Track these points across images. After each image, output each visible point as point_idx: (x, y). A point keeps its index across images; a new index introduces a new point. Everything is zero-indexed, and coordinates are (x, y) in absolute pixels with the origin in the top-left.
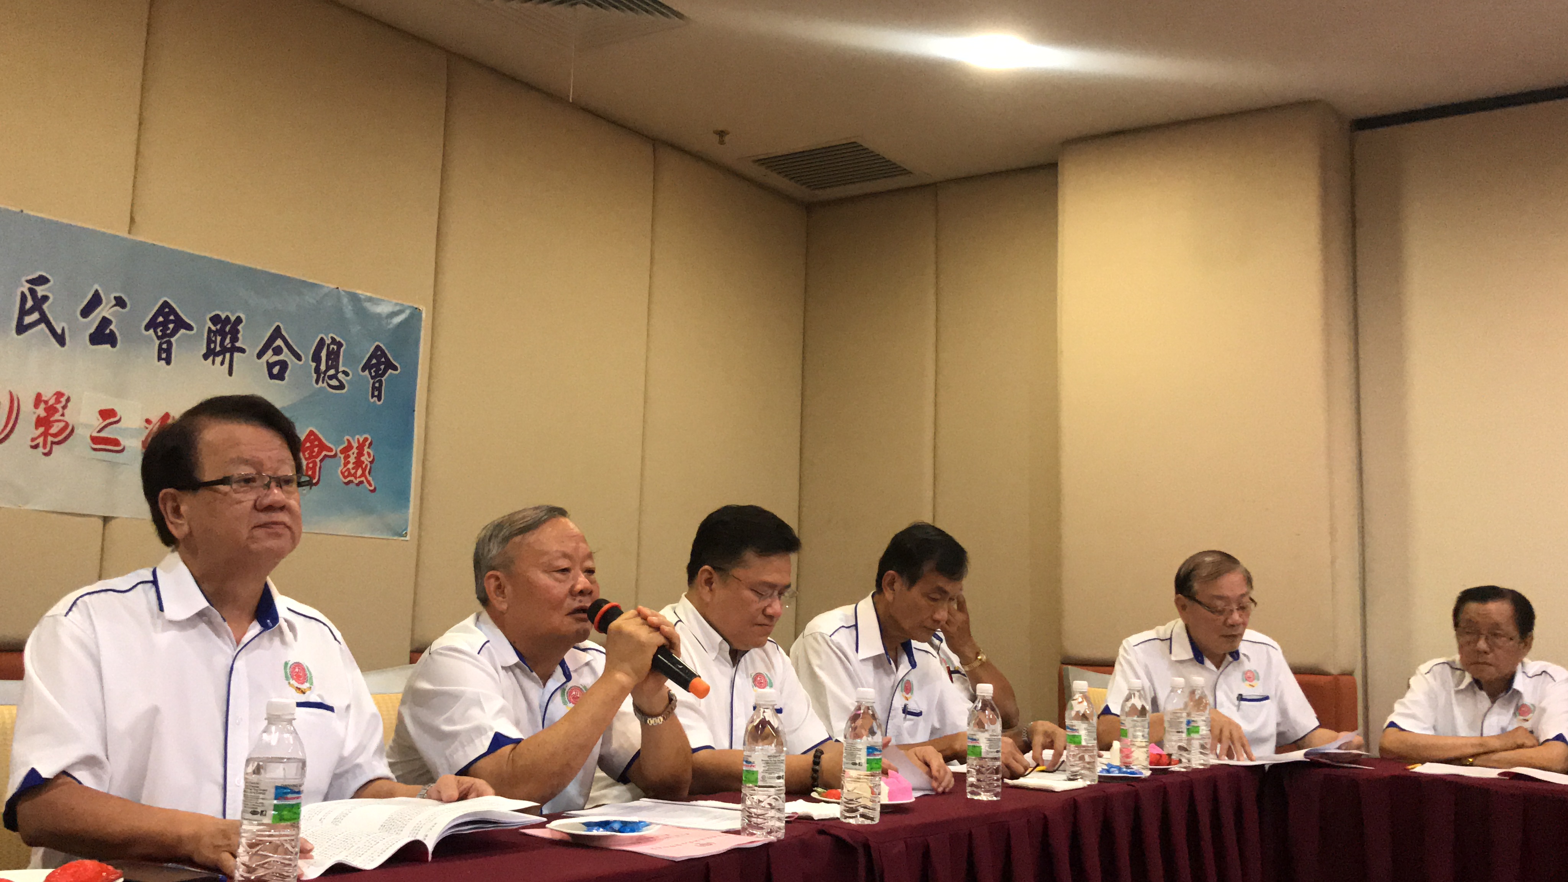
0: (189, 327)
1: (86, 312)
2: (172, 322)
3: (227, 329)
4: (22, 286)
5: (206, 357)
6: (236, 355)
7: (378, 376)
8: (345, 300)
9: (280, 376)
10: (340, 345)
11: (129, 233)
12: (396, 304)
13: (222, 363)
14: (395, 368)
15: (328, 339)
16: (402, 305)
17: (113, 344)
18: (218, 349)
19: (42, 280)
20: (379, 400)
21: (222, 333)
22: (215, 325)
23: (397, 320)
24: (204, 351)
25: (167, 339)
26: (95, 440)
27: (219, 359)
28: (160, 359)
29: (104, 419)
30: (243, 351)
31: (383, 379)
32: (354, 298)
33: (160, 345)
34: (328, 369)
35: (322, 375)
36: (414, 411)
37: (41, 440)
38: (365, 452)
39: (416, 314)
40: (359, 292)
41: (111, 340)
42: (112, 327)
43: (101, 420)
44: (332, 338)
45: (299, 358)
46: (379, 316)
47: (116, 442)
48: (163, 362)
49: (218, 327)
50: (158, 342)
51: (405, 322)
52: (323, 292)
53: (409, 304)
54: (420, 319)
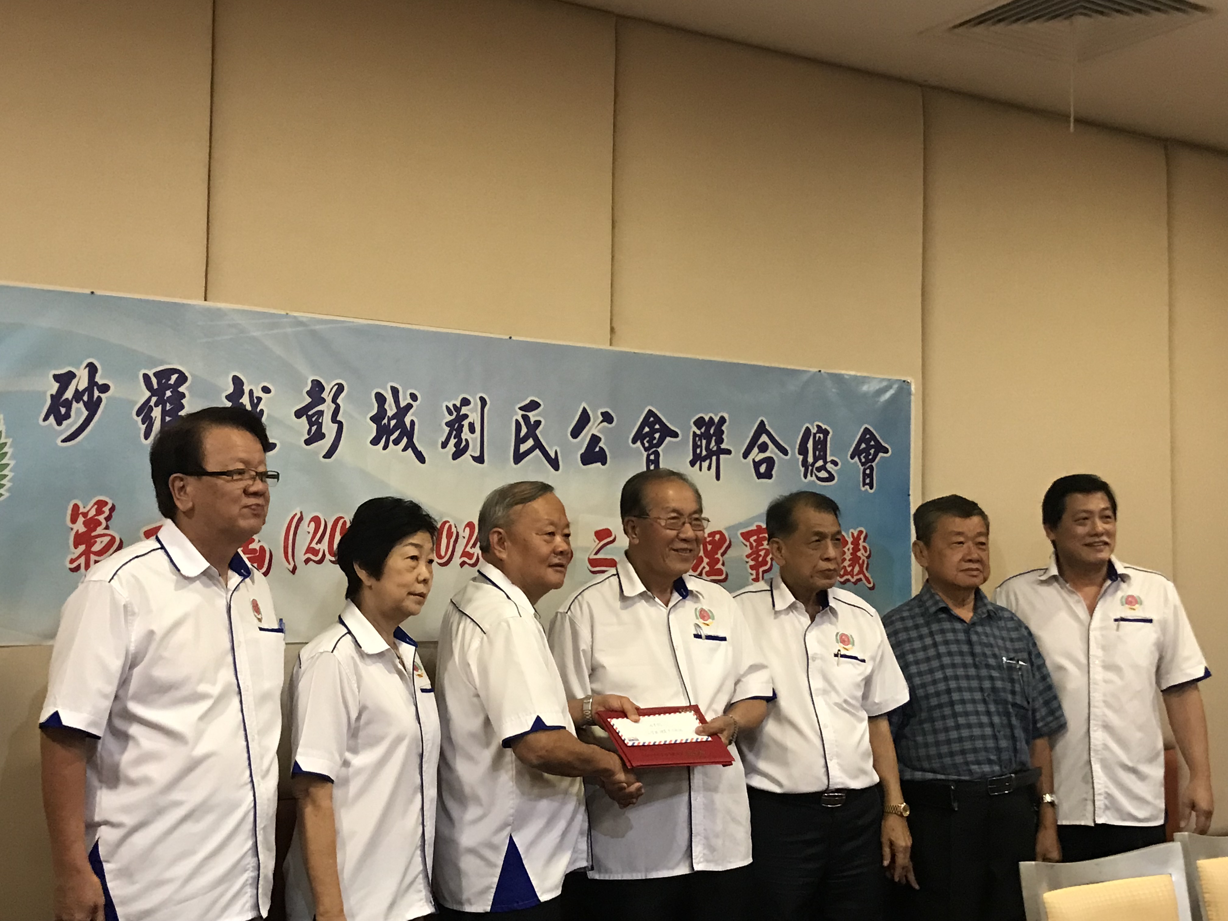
0: (675, 435)
1: (575, 433)
2: (657, 431)
3: (712, 431)
4: (517, 414)
5: (693, 463)
6: (722, 456)
7: (868, 462)
8: (829, 383)
9: (768, 475)
10: (826, 433)
11: (611, 345)
12: (883, 380)
13: (709, 468)
14: (886, 451)
15: (814, 428)
16: (889, 380)
17: (604, 463)
18: (704, 453)
19: (533, 406)
20: (871, 488)
21: (707, 436)
22: (699, 429)
23: (887, 396)
24: (691, 457)
25: (654, 449)
26: (593, 562)
27: (705, 464)
29: (600, 541)
30: (728, 452)
31: (874, 464)
32: (838, 378)
33: (648, 456)
34: (816, 460)
35: (810, 468)
36: (909, 495)
38: (861, 547)
39: (904, 387)
40: (843, 372)
41: (602, 458)
42: (601, 444)
43: (597, 541)
44: (818, 426)
45: (785, 452)
46: (865, 395)
47: (611, 563)
49: (703, 430)
50: (645, 454)
51: (893, 398)
52: (805, 378)
53: (897, 378)
54: (909, 392)
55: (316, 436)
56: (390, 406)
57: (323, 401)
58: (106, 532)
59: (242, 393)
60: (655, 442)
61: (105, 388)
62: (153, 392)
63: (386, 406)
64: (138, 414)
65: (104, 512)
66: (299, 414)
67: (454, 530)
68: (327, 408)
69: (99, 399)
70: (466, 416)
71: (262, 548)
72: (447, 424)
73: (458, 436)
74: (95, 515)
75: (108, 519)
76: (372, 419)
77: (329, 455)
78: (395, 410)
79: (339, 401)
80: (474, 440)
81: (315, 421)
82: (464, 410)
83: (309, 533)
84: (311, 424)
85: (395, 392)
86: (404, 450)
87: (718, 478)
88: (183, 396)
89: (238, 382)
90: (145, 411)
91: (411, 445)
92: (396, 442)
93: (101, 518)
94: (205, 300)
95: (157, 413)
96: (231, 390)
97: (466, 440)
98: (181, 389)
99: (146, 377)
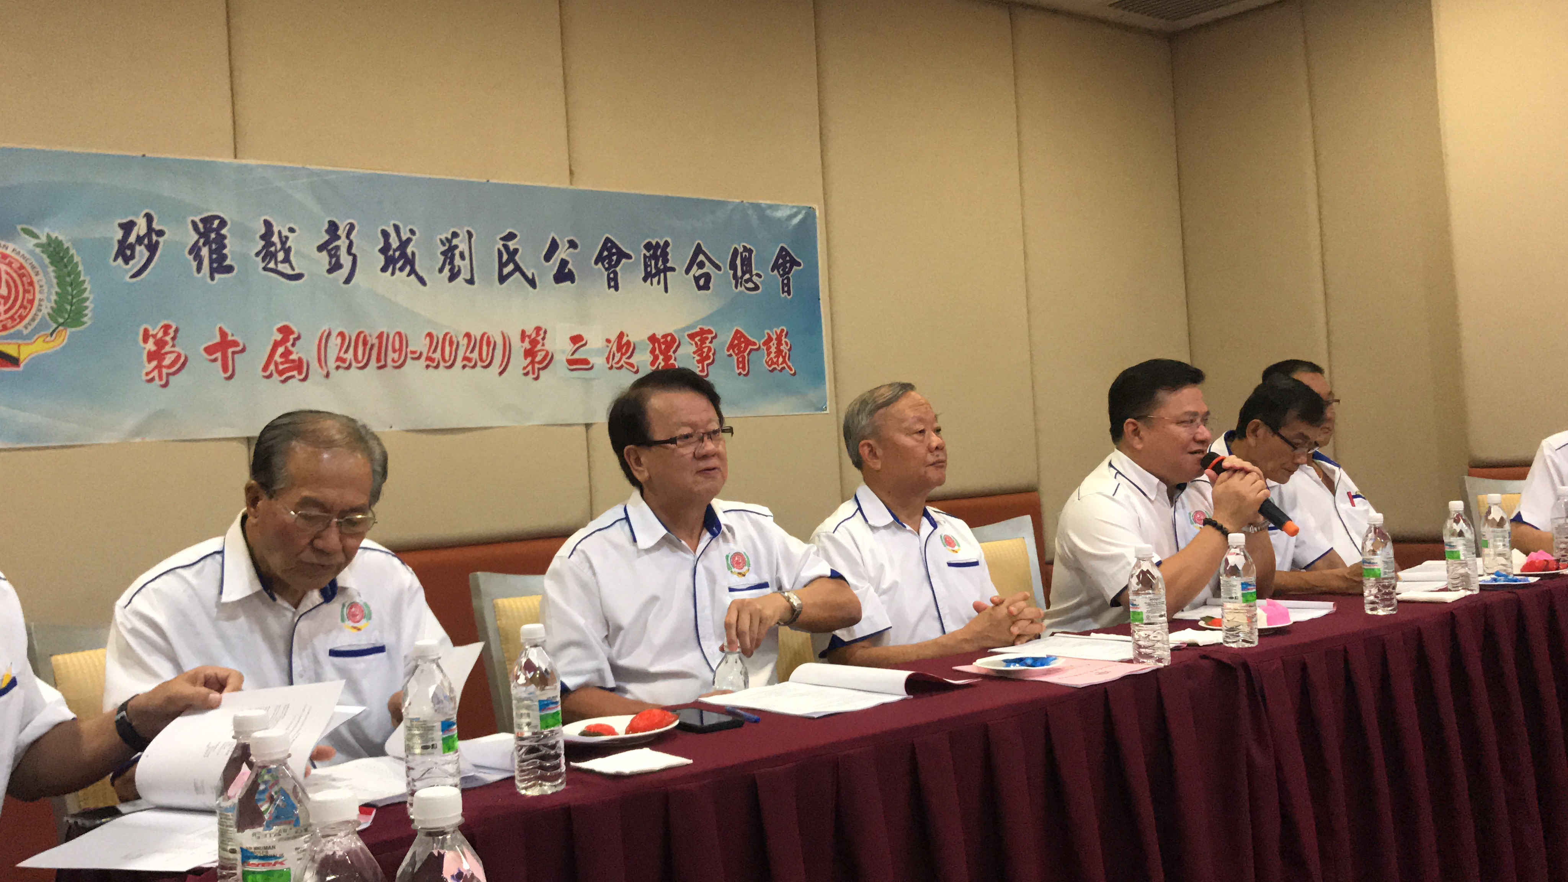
0: (629, 257)
1: (548, 257)
2: (614, 254)
3: (659, 253)
4: (498, 243)
5: (645, 279)
6: (668, 274)
7: (785, 274)
8: (750, 211)
9: (706, 287)
10: (750, 251)
11: (571, 184)
12: (793, 207)
13: (659, 283)
14: (799, 264)
15: (740, 248)
16: (797, 207)
17: (573, 282)
18: (654, 271)
19: (511, 236)
20: (789, 294)
21: (654, 257)
22: (648, 251)
23: (796, 221)
24: (643, 275)
25: (613, 269)
26: (570, 362)
27: (655, 280)
28: (610, 287)
29: (575, 344)
30: (673, 270)
31: (790, 276)
32: (757, 207)
33: (608, 275)
34: (744, 273)
35: (740, 281)
36: (819, 300)
37: (530, 368)
38: (783, 342)
39: (810, 212)
40: (760, 202)
41: (570, 277)
42: (570, 266)
43: (572, 345)
44: (744, 247)
45: (718, 268)
46: (779, 220)
47: (585, 362)
48: (612, 290)
49: (651, 252)
50: (606, 273)
51: (803, 222)
52: (730, 207)
53: (804, 205)
54: (814, 216)
55: (335, 267)
56: (394, 239)
57: (339, 238)
58: (173, 349)
59: (272, 234)
60: (613, 263)
61: (160, 233)
62: (201, 235)
63: (391, 240)
64: (190, 253)
65: (169, 334)
66: (320, 248)
67: (454, 339)
68: (343, 243)
69: (157, 243)
70: (456, 247)
71: (300, 360)
72: (443, 253)
73: (452, 262)
74: (162, 337)
75: (174, 339)
76: (381, 251)
77: (348, 281)
78: (398, 244)
79: (352, 237)
80: (465, 266)
81: (334, 254)
82: (455, 242)
83: (336, 345)
84: (331, 256)
85: (397, 229)
86: (409, 275)
87: (666, 290)
88: (224, 237)
89: (268, 224)
90: (195, 250)
91: (413, 271)
92: (401, 269)
93: (168, 338)
94: (236, 157)
95: (205, 252)
96: (263, 231)
97: (459, 267)
98: (224, 231)
99: (194, 224)
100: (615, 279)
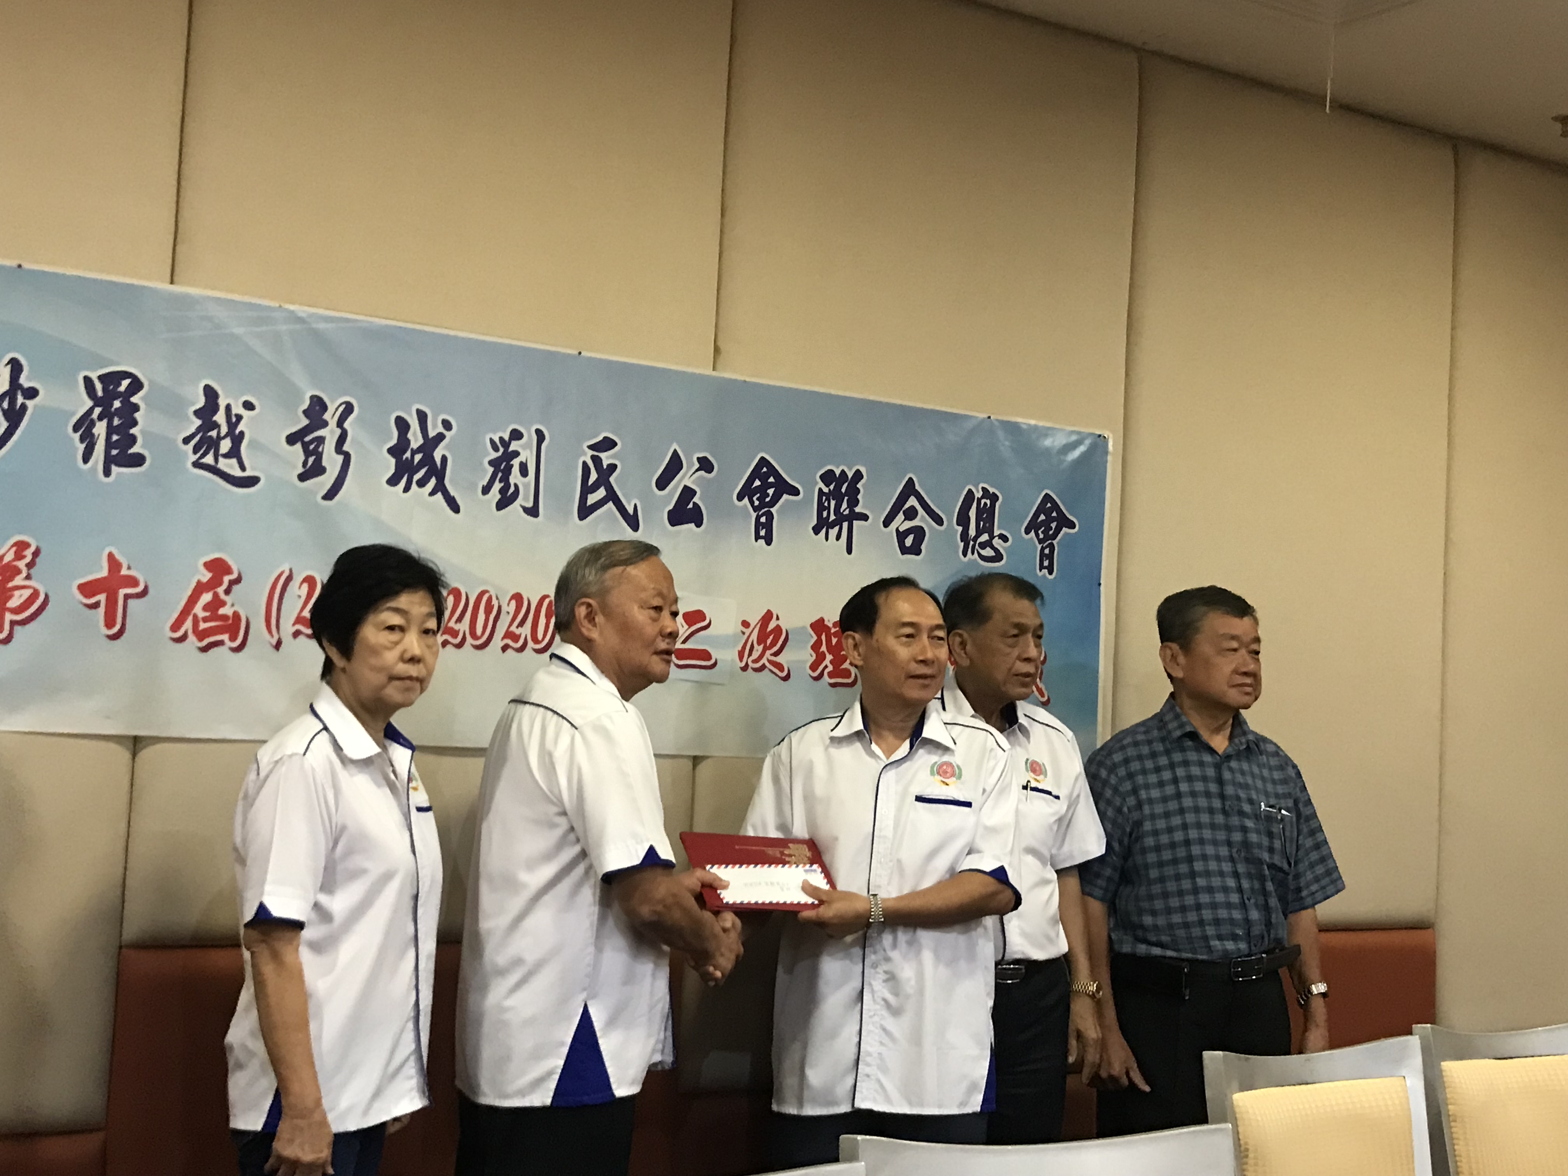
0: (795, 492)
1: (662, 484)
2: (771, 485)
3: (843, 490)
4: (585, 454)
5: (816, 530)
6: (855, 523)
7: (1047, 539)
8: (1001, 434)
9: (915, 550)
10: (994, 498)
11: (714, 369)
12: (1073, 432)
13: (838, 537)
14: (1072, 525)
15: (978, 492)
16: (1079, 433)
17: (699, 524)
18: (832, 518)
19: (608, 444)
20: (1051, 573)
21: (836, 495)
22: (827, 486)
23: (1076, 454)
24: (814, 522)
25: (766, 509)
27: (834, 532)
28: (757, 537)
29: (690, 626)
30: (865, 517)
31: (1055, 542)
32: (1013, 428)
33: (758, 519)
34: (979, 533)
35: (972, 543)
36: (1100, 584)
39: (1099, 444)
40: (1019, 420)
41: (696, 517)
42: (696, 499)
44: (984, 489)
45: (940, 521)
46: (1047, 451)
47: (706, 655)
48: (762, 542)
49: (832, 487)
50: (754, 515)
51: (1084, 456)
52: (969, 425)
53: (1091, 430)
54: (1106, 452)
55: (312, 471)
56: (415, 434)
57: (325, 424)
58: (27, 583)
59: (216, 409)
60: (768, 500)
61: (32, 393)
62: (97, 402)
63: (410, 436)
64: (76, 429)
65: (24, 557)
66: (291, 440)
67: (495, 602)
68: (330, 434)
69: (24, 407)
70: (516, 454)
71: (236, 616)
72: (491, 463)
73: (505, 479)
74: (14, 560)
75: (30, 565)
76: (390, 451)
77: (330, 495)
78: (421, 441)
79: (346, 425)
80: (526, 486)
81: (313, 451)
82: (514, 446)
83: (300, 597)
84: (307, 453)
85: (422, 417)
86: (432, 494)
87: (849, 551)
88: (136, 408)
89: (211, 394)
90: (84, 425)
91: (440, 487)
92: (422, 483)
93: (21, 564)
94: (172, 282)
95: (100, 429)
96: (201, 402)
97: (516, 486)
98: (134, 399)
99: (88, 381)
100: (769, 526)
